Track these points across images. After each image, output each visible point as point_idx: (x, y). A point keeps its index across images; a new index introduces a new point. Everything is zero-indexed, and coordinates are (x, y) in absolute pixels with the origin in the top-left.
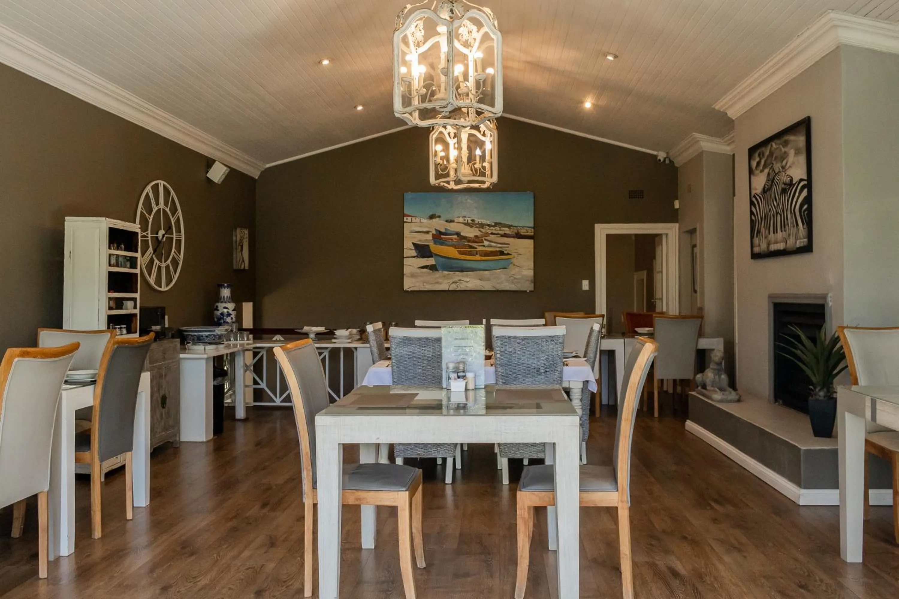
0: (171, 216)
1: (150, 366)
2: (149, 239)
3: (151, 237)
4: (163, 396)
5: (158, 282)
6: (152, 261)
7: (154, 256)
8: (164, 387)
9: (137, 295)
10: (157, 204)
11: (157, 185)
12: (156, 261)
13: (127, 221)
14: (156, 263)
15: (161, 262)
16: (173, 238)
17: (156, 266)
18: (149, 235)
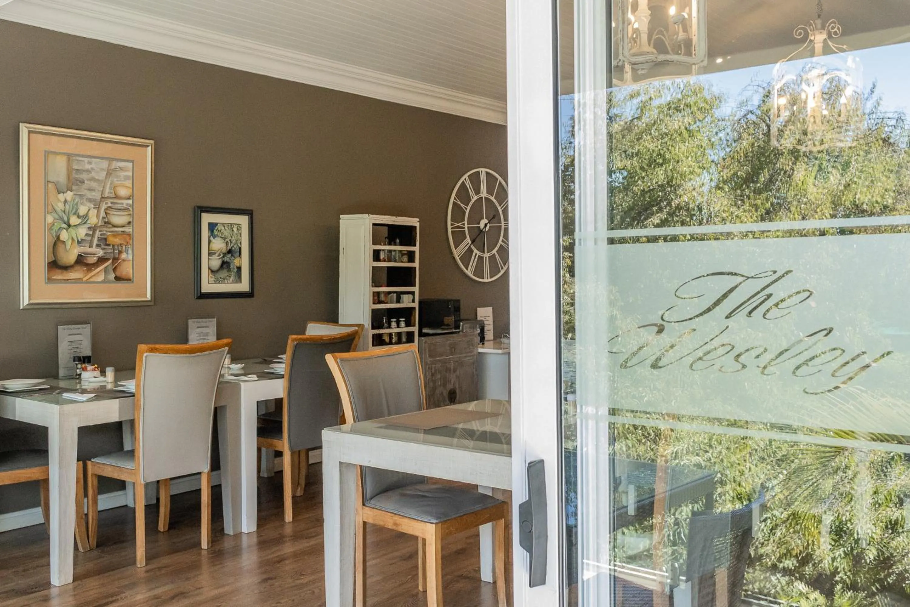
0: (497, 205)
1: (431, 359)
2: (466, 229)
3: (468, 227)
4: (450, 391)
5: (479, 271)
6: (470, 251)
7: (472, 247)
8: (452, 381)
9: (416, 289)
10: (477, 192)
11: (478, 174)
12: (475, 251)
13: (399, 216)
14: (476, 254)
15: (484, 252)
16: (501, 226)
17: (475, 256)
18: (466, 226)
